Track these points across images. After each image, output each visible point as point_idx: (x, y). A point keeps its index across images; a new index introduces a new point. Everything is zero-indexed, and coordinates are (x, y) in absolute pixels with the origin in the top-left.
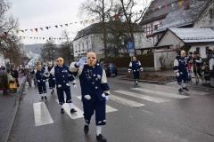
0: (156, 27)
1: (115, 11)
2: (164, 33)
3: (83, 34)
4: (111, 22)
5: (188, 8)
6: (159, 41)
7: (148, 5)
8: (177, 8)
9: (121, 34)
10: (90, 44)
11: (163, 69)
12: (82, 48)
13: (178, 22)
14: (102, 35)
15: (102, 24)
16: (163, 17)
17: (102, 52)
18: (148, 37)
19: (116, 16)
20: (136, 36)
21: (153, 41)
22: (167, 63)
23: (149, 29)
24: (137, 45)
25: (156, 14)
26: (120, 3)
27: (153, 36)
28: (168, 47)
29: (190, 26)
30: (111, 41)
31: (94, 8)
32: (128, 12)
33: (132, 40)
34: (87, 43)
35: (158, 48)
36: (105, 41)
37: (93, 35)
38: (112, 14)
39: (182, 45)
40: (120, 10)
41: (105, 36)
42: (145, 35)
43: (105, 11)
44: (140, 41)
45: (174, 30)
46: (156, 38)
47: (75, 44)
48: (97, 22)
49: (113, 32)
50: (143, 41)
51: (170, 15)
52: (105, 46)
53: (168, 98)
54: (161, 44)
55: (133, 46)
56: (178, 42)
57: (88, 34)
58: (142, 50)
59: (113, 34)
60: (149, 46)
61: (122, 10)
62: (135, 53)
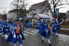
0: (33, 12)
1: (21, 6)
2: (35, 14)
3: (11, 12)
5: (42, 8)
6: (33, 16)
7: (31, 6)
8: (39, 8)
9: (23, 13)
10: (13, 15)
11: (34, 24)
12: (10, 16)
13: (39, 12)
14: (17, 13)
15: (17, 9)
16: (35, 10)
17: (16, 18)
18: (30, 15)
19: (22, 8)
20: (27, 14)
21: (32, 16)
22: (35, 23)
23: (31, 13)
24: (27, 17)
25: (33, 9)
26: (23, 4)
27: (32, 15)
28: (36, 18)
29: (42, 13)
30: (19, 15)
32: (25, 7)
35: (33, 18)
36: (18, 15)
37: (14, 12)
39: (40, 18)
40: (23, 6)
41: (18, 13)
42: (30, 14)
43: (18, 6)
44: (28, 16)
45: (38, 14)
46: (33, 15)
47: (8, 14)
48: (16, 8)
49: (20, 12)
50: (29, 16)
51: (37, 9)
52: (18, 16)
53: (35, 33)
55: (26, 17)
56: (39, 17)
57: (12, 12)
58: (29, 18)
60: (31, 18)
62: (26, 19)
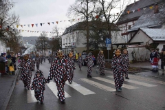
0: (130, 27)
1: (97, 13)
2: (136, 32)
3: (70, 30)
4: (93, 21)
5: (157, 12)
6: (132, 38)
7: (124, 9)
8: (148, 12)
9: (101, 31)
10: (75, 38)
11: (135, 61)
12: (68, 42)
13: (148, 24)
14: (85, 32)
15: (86, 23)
16: (136, 19)
17: (85, 46)
18: (123, 35)
19: (97, 17)
20: (113, 34)
21: (127, 38)
22: (138, 57)
23: (124, 29)
24: (113, 41)
25: (131, 17)
26: (101, 6)
27: (127, 34)
28: (139, 43)
29: (159, 27)
30: (92, 37)
31: (80, 10)
32: (107, 14)
33: (110, 36)
34: (73, 38)
35: (130, 44)
36: (88, 37)
37: (78, 31)
38: (95, 15)
39: (151, 42)
40: (101, 12)
41: (88, 32)
42: (120, 33)
43: (89, 12)
44: (116, 38)
45: (145, 30)
46: (129, 36)
47: (63, 38)
48: (83, 20)
49: (94, 29)
50: (118, 38)
51: (142, 17)
52: (88, 41)
53: (138, 86)
54: (133, 41)
55: (110, 43)
56: (147, 40)
57: (74, 30)
58: (118, 45)
59: (94, 31)
60: (123, 42)
61: (102, 12)
62: (112, 47)
